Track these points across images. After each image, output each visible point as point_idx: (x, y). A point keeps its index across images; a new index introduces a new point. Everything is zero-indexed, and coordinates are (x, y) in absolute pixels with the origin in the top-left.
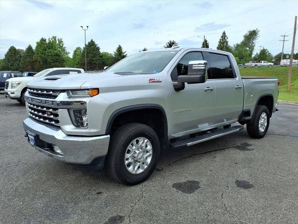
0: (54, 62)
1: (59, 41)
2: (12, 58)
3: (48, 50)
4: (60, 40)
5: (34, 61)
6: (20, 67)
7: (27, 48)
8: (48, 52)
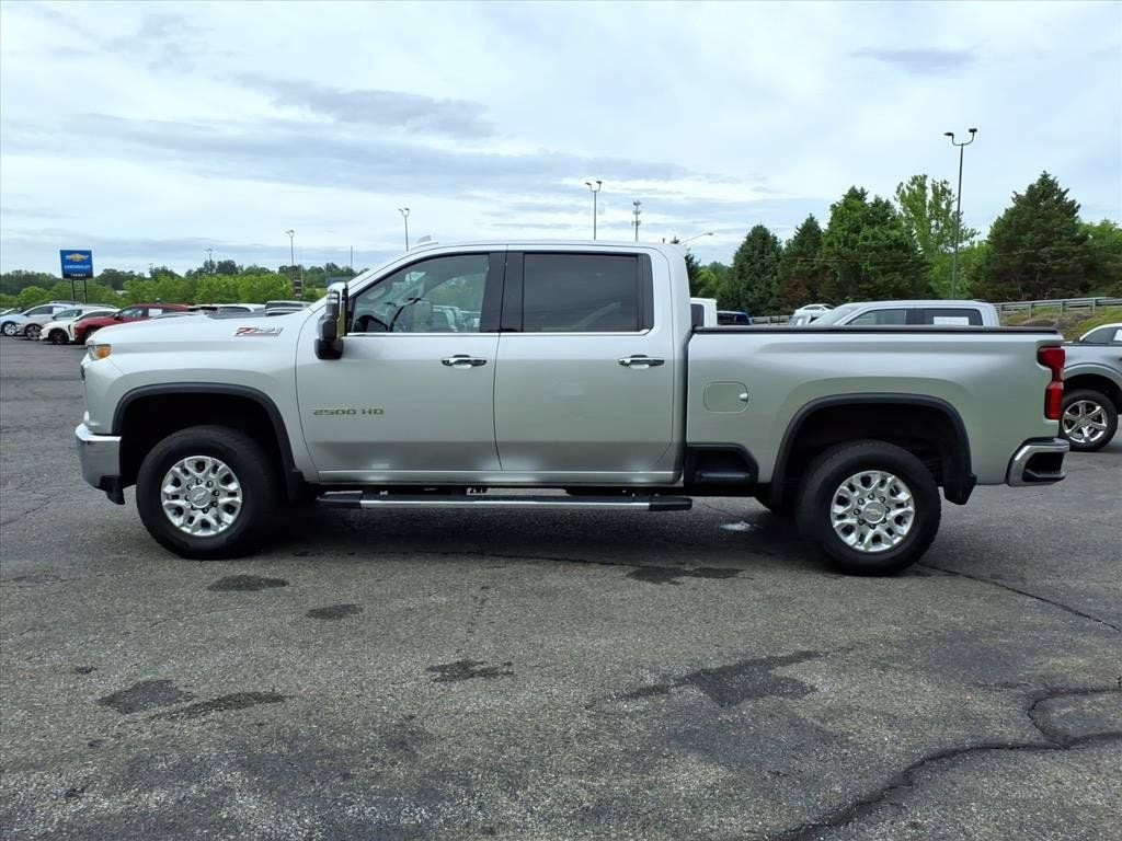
0: (884, 273)
1: (935, 189)
2: (752, 264)
3: (866, 230)
4: (940, 188)
5: (815, 273)
6: (771, 295)
7: (800, 226)
8: (866, 238)
